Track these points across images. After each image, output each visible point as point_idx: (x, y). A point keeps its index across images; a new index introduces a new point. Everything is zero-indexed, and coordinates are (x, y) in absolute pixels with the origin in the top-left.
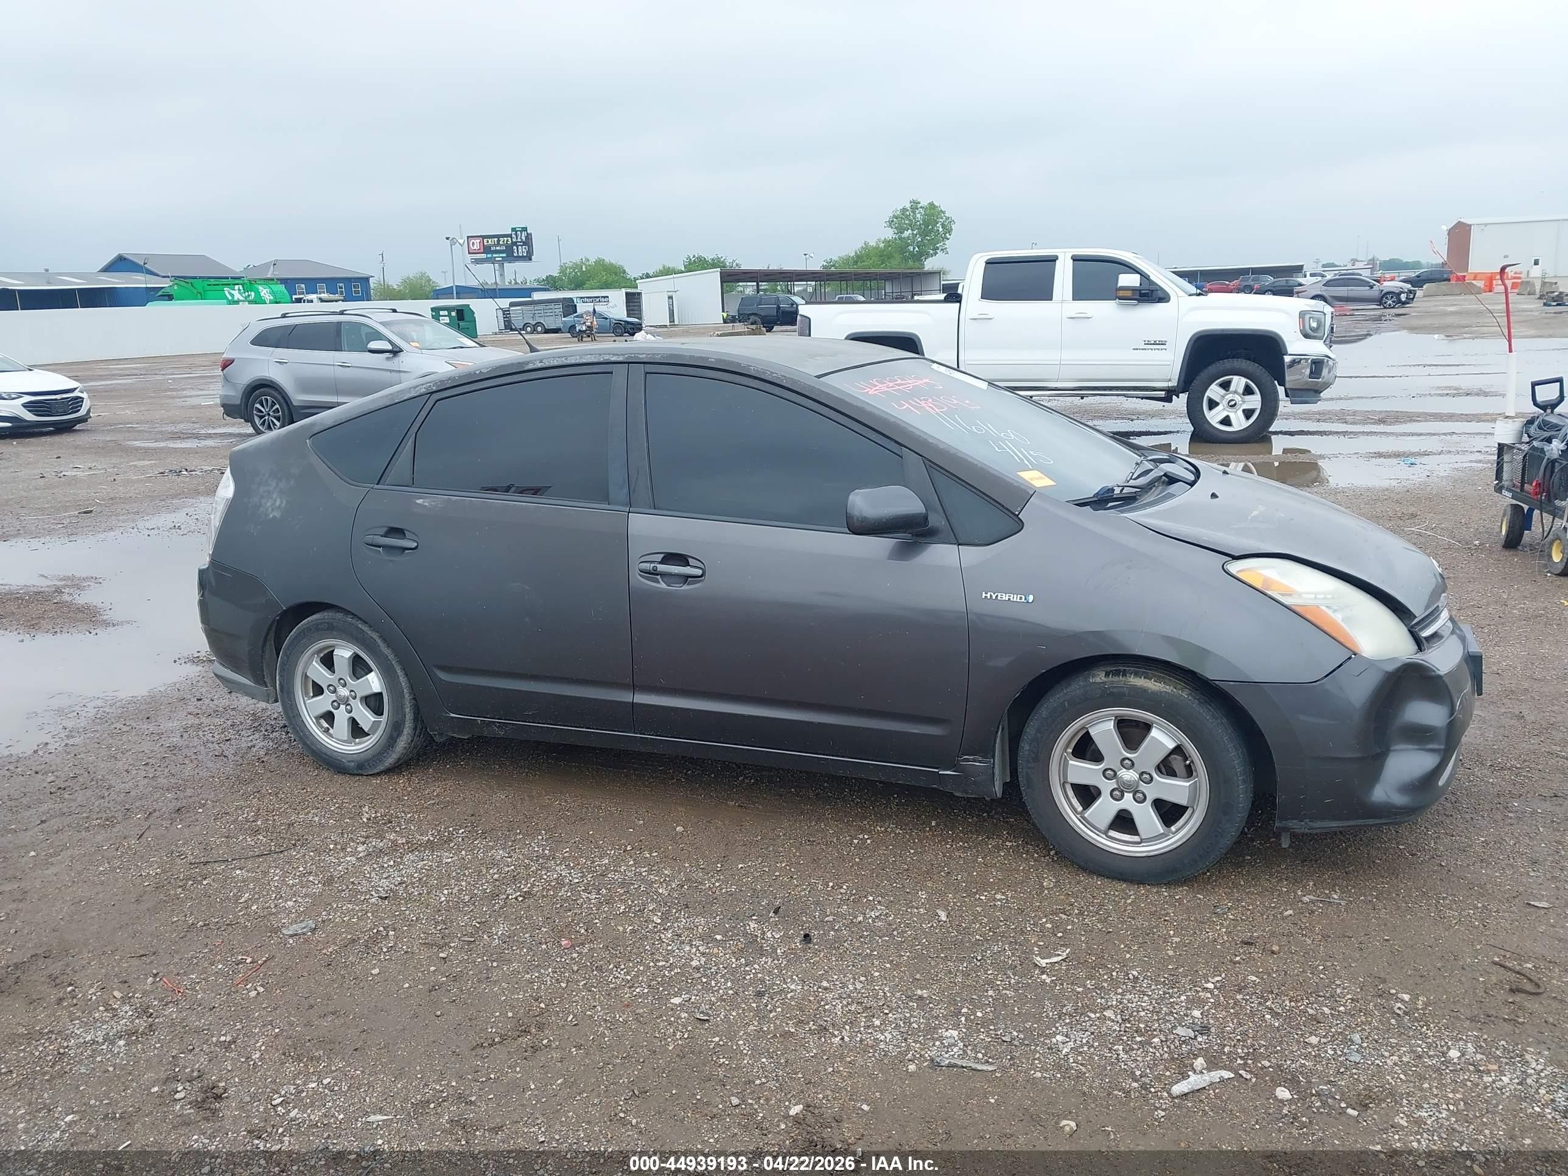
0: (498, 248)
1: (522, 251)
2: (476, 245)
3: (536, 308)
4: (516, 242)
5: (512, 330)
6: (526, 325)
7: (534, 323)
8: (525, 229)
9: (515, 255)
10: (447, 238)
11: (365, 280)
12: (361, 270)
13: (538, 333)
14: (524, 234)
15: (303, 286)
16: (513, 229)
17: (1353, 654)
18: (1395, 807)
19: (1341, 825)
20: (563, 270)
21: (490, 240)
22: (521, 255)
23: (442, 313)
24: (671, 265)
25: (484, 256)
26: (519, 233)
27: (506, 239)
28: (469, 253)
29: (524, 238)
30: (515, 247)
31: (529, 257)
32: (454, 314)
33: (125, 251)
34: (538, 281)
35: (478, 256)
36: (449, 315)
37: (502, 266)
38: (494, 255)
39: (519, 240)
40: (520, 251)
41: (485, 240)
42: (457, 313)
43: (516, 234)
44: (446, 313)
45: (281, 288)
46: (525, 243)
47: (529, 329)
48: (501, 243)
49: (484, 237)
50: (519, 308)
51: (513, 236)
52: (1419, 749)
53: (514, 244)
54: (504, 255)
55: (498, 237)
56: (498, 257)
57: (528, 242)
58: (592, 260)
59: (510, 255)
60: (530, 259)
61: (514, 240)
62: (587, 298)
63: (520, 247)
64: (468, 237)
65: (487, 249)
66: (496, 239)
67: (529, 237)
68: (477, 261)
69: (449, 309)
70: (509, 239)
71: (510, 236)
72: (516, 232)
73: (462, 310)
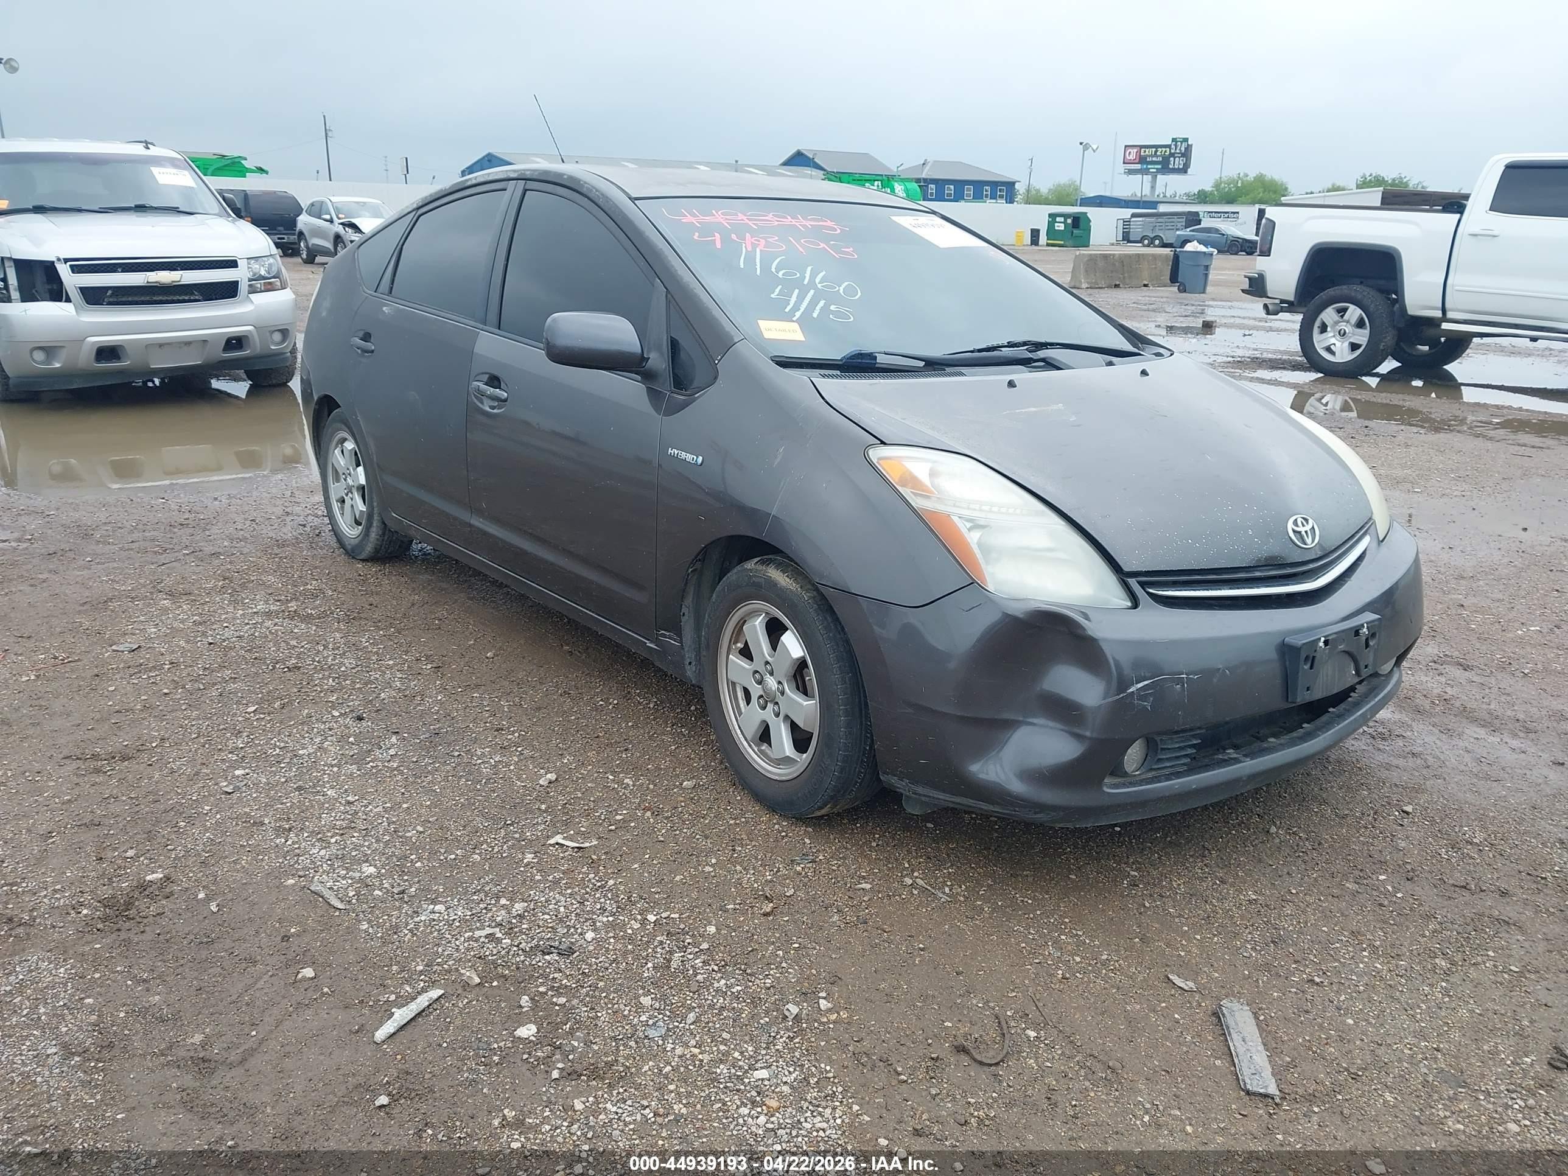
0: (1154, 159)
1: (1179, 163)
2: (1132, 155)
3: (1160, 220)
4: (1174, 154)
5: (1129, 241)
6: (1144, 238)
7: (1152, 235)
8: (1186, 140)
9: (1171, 167)
10: (1081, 144)
11: (1010, 185)
12: (1008, 175)
13: (1155, 246)
14: (1184, 145)
15: (952, 187)
16: (1174, 140)
17: (973, 583)
18: (1009, 794)
19: (947, 799)
20: (1217, 185)
21: (1147, 150)
22: (1176, 167)
23: (1058, 219)
24: (1340, 183)
25: (1138, 166)
26: (1179, 143)
27: (1164, 149)
28: (1124, 163)
29: (1183, 149)
30: (1172, 159)
31: (1184, 170)
32: (1069, 221)
33: (802, 147)
34: (1186, 194)
35: (1133, 167)
36: (1065, 222)
37: (1154, 178)
38: (1149, 166)
39: (1178, 151)
40: (1177, 162)
41: (1143, 150)
42: (1073, 221)
43: (1176, 146)
44: (1062, 219)
45: (915, 186)
46: (1183, 155)
47: (1146, 242)
48: (1158, 153)
49: (1141, 147)
50: (1141, 219)
51: (1173, 147)
52: (1062, 730)
53: (1172, 155)
54: (1159, 167)
55: (1157, 147)
56: (1153, 168)
57: (1187, 154)
58: (1252, 176)
59: (1165, 167)
60: (1186, 172)
61: (1173, 151)
62: (1216, 212)
63: (1177, 159)
64: (1126, 146)
65: (1142, 160)
66: (1154, 150)
67: (1189, 148)
68: (1130, 172)
69: (1065, 216)
70: (1168, 149)
71: (1169, 146)
72: (1176, 142)
73: (1078, 218)
